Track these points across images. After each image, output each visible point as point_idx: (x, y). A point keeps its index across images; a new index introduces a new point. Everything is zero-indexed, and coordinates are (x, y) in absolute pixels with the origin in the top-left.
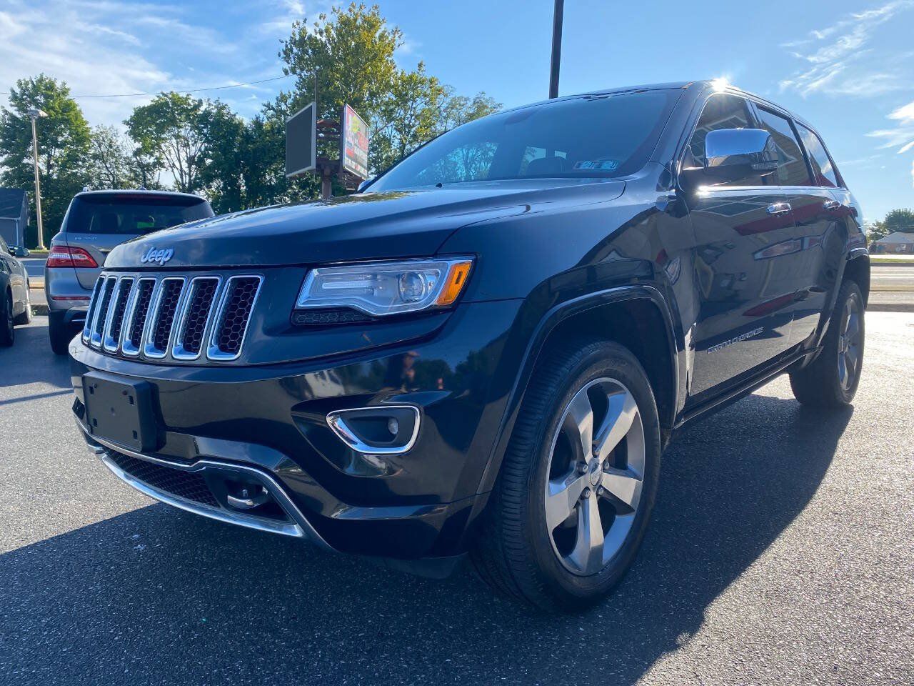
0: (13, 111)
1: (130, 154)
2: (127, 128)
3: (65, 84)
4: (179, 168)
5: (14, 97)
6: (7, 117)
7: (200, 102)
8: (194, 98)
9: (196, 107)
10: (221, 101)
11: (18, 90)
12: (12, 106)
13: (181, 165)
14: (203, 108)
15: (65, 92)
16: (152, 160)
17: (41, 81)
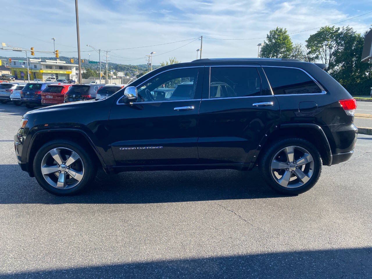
0: (267, 42)
1: (306, 54)
2: (306, 43)
3: (286, 29)
4: (325, 58)
5: (268, 37)
6: (265, 44)
7: (339, 29)
8: (336, 27)
9: (337, 31)
10: (349, 27)
11: (269, 34)
12: (267, 40)
13: (326, 57)
14: (339, 32)
15: (285, 32)
16: (314, 56)
17: (277, 30)
